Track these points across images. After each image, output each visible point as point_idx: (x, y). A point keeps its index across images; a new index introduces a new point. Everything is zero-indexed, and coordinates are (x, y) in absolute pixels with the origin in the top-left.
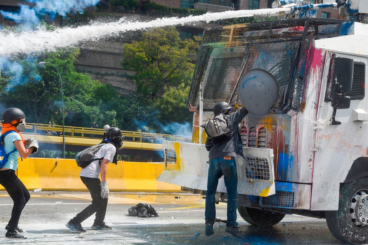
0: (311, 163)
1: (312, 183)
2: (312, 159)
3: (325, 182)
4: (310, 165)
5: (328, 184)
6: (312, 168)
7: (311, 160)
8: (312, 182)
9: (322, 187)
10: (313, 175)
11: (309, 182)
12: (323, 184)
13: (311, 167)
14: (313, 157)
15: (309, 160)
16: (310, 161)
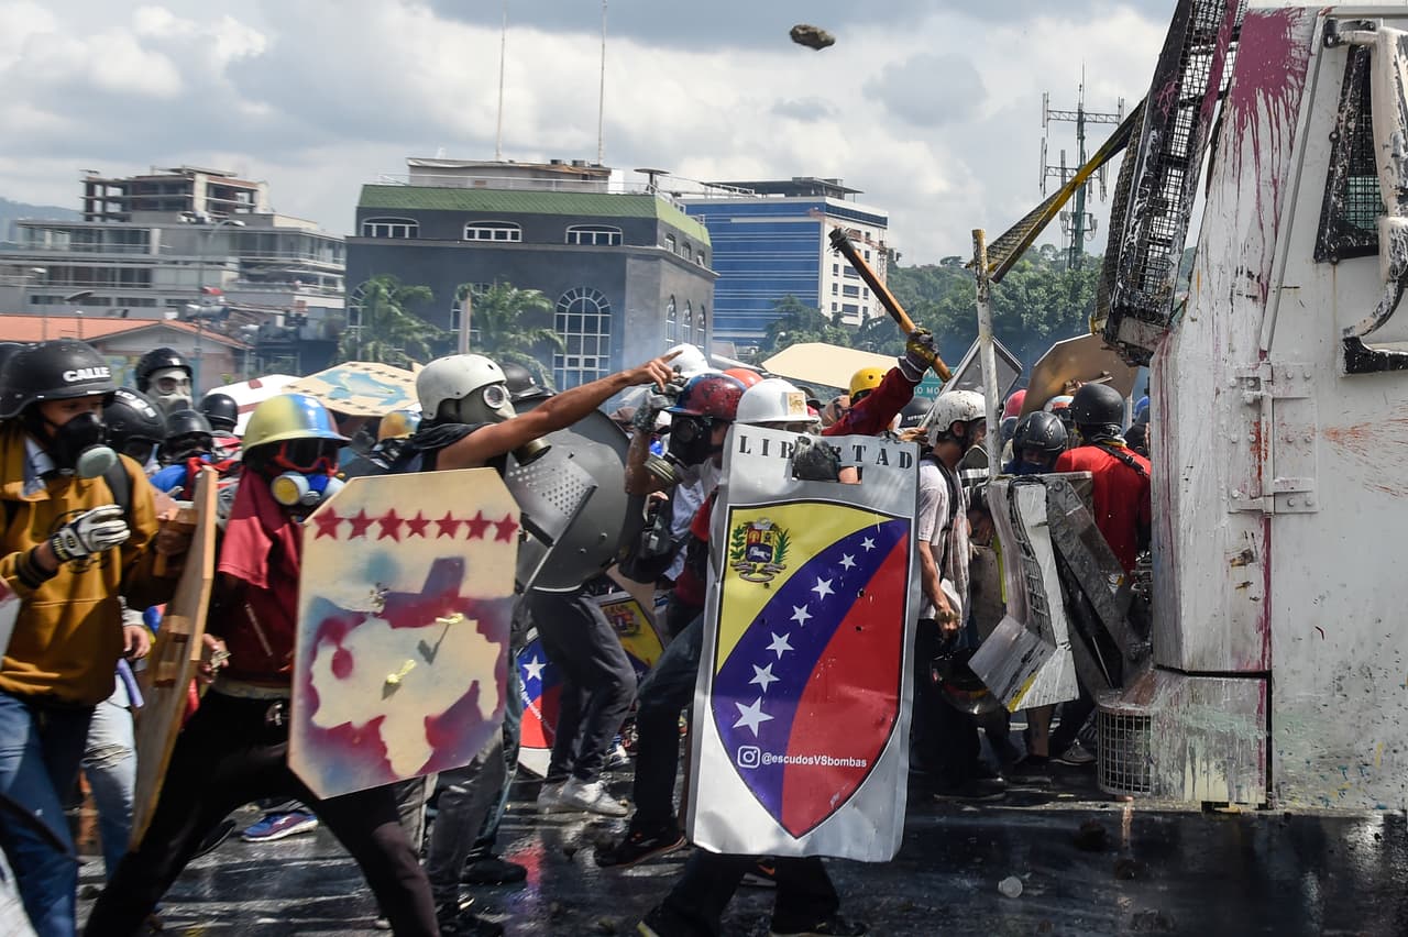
0: (1254, 573)
1: (1270, 672)
2: (1261, 553)
3: (1355, 665)
4: (1245, 585)
5: (1378, 674)
6: (1261, 596)
7: (1247, 557)
8: (1270, 665)
9: (1340, 689)
10: (1268, 634)
11: (1252, 667)
12: (1340, 679)
13: (1257, 589)
14: (1260, 542)
15: (1236, 555)
16: (1244, 564)
